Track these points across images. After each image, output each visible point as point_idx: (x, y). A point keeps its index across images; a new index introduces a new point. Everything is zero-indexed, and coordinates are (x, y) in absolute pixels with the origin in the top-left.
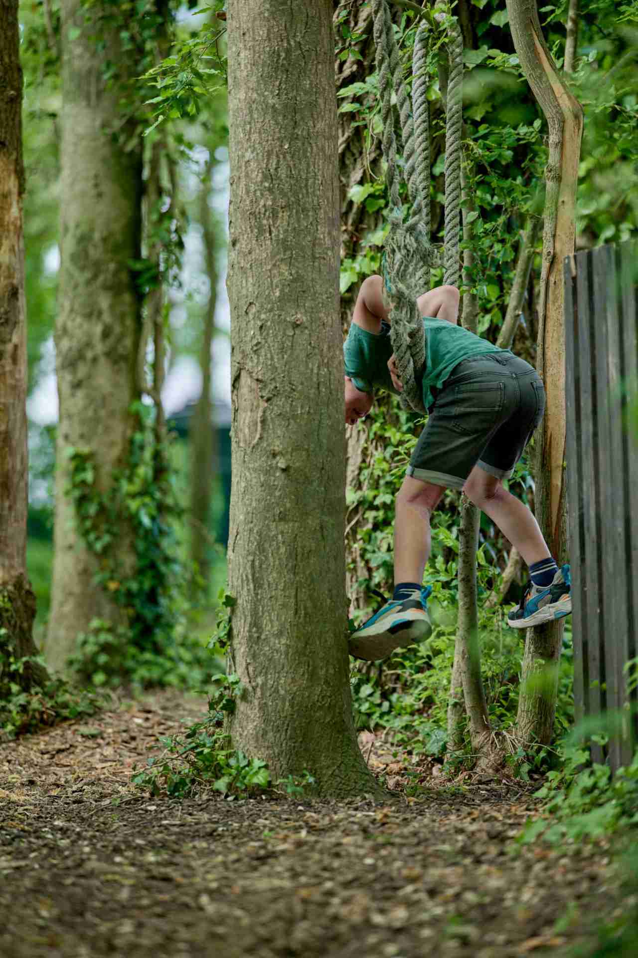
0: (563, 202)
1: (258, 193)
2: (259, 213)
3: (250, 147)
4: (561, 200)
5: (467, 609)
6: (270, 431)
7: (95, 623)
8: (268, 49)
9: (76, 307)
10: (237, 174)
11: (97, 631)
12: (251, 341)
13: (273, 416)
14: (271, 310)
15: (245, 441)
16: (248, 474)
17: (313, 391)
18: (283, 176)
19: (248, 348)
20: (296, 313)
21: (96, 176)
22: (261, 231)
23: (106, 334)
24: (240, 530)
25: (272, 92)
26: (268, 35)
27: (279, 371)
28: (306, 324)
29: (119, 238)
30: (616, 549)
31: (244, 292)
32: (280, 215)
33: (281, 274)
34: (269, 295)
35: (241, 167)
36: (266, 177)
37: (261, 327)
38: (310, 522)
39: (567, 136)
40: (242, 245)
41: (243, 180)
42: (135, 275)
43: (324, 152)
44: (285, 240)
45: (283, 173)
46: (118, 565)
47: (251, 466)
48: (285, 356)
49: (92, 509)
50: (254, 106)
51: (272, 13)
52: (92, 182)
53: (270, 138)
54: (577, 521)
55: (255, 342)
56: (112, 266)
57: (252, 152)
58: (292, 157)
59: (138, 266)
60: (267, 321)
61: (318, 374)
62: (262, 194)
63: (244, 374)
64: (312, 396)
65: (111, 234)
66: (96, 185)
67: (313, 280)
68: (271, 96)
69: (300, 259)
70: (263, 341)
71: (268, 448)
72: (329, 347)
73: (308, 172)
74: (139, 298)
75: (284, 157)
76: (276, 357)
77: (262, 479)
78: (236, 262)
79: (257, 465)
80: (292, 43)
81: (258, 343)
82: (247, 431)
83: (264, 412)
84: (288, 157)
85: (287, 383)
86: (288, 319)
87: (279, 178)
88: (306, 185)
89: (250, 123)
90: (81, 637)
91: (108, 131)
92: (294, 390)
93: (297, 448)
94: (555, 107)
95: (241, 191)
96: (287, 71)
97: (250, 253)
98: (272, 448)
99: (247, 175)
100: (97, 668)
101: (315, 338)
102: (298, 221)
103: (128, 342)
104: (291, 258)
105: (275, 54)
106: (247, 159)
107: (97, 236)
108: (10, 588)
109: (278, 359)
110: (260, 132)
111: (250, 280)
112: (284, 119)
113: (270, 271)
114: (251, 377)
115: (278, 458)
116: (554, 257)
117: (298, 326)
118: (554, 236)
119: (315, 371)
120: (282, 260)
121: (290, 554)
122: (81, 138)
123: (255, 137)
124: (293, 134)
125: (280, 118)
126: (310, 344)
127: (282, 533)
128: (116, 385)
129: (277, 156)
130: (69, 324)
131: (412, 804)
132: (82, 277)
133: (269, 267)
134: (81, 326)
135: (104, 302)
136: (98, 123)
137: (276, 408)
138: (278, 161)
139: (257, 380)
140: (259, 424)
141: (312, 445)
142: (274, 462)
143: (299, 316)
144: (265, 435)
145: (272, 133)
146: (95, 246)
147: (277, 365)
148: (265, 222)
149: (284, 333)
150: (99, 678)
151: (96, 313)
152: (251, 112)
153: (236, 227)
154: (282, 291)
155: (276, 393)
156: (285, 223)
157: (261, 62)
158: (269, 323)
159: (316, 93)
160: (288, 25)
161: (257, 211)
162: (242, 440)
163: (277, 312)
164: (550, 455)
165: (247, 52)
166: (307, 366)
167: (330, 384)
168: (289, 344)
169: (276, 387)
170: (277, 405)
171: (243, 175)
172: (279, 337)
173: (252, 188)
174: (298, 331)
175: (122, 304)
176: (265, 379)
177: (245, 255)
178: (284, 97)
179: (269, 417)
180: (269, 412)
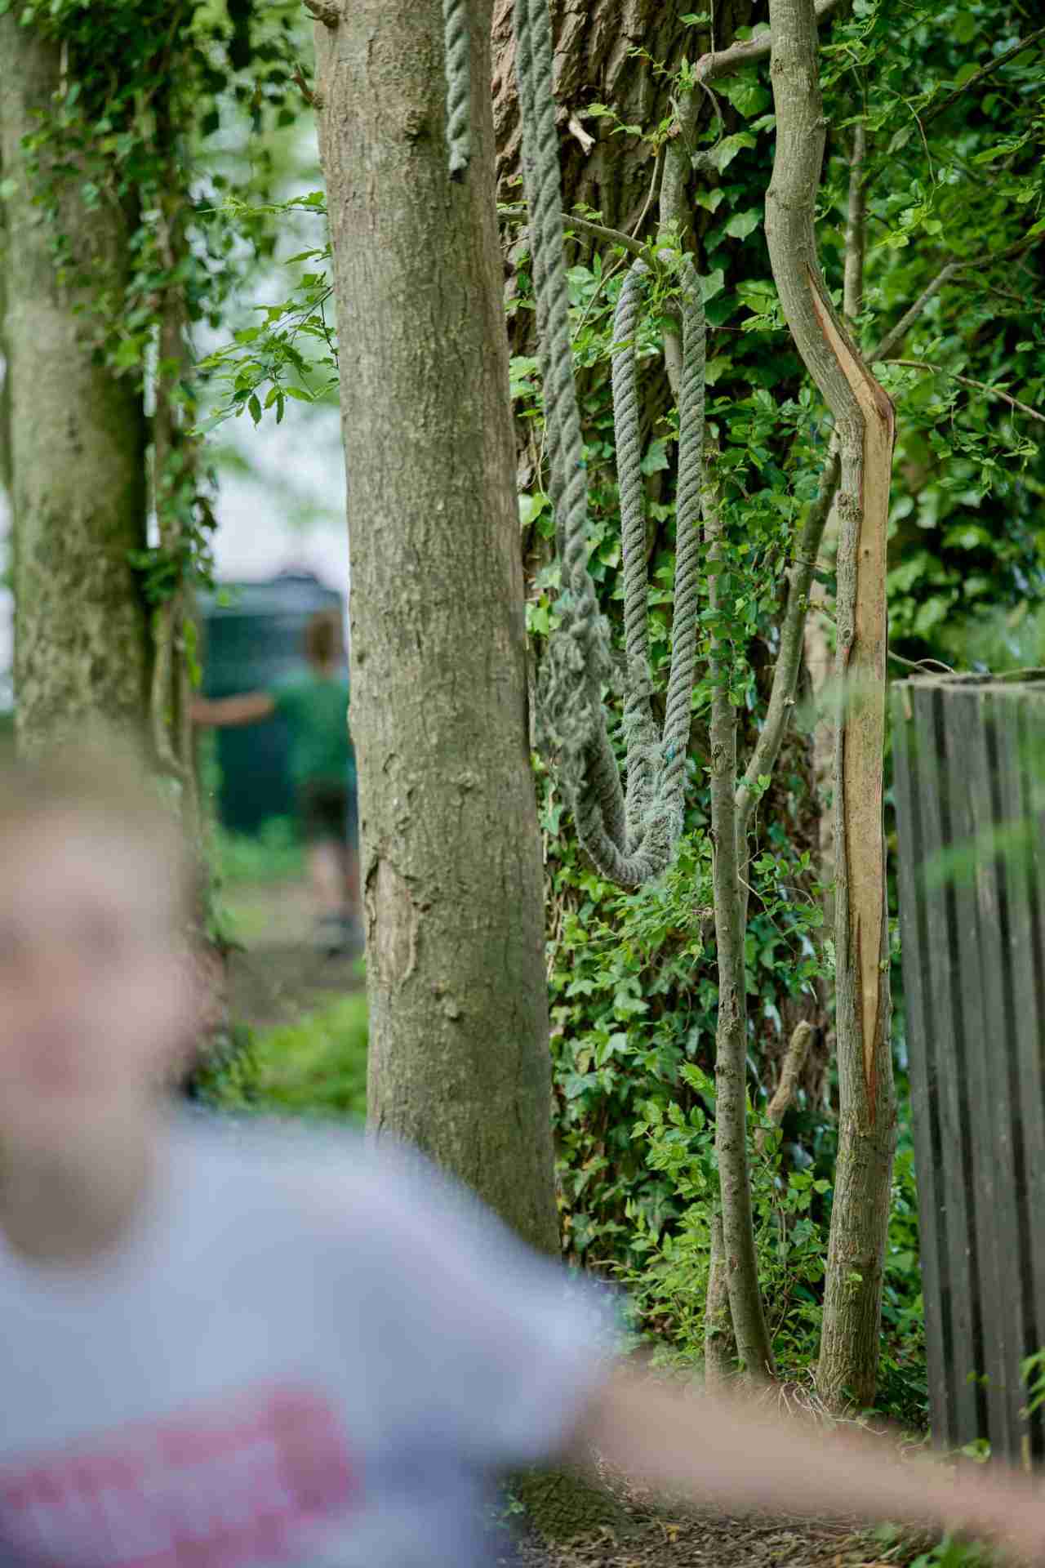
0: (867, 552)
1: (398, 582)
2: (401, 613)
3: (382, 508)
4: (863, 549)
6: (431, 959)
8: (405, 353)
9: (48, 630)
10: (362, 549)
12: (394, 815)
13: (435, 934)
14: (425, 767)
15: (390, 973)
16: (397, 1026)
17: (495, 892)
18: (437, 553)
19: (390, 828)
20: (465, 770)
21: (71, 420)
22: (404, 641)
23: (97, 674)
24: (388, 1112)
25: (414, 422)
26: (405, 332)
27: (442, 862)
28: (482, 786)
29: (112, 515)
30: (997, 1166)
31: (380, 737)
32: (434, 616)
33: (438, 709)
34: (420, 744)
35: (367, 539)
36: (408, 556)
37: (410, 794)
38: (498, 1099)
39: (870, 447)
40: (374, 661)
41: (372, 559)
42: (139, 576)
43: (498, 511)
44: (443, 655)
45: (436, 549)
47: (402, 1013)
48: (450, 840)
50: (387, 443)
51: (410, 297)
52: (65, 429)
53: (414, 494)
54: (926, 1101)
55: (401, 817)
56: (103, 563)
57: (386, 516)
58: (450, 523)
59: (144, 561)
60: (419, 784)
61: (502, 864)
62: (404, 584)
63: (383, 866)
64: (494, 900)
65: (99, 510)
66: (72, 434)
67: (488, 715)
68: (413, 429)
69: (468, 684)
70: (414, 816)
71: (428, 986)
72: (518, 822)
73: (475, 545)
74: (147, 610)
75: (437, 524)
76: (434, 840)
77: (421, 1034)
78: (364, 686)
79: (411, 1012)
80: (443, 342)
81: (406, 819)
82: (392, 955)
83: (420, 928)
84: (444, 523)
85: (453, 880)
86: (452, 780)
87: (430, 557)
88: (473, 567)
89: (381, 470)
91: (86, 345)
92: (465, 892)
93: (472, 984)
94: (850, 404)
95: (370, 578)
96: (437, 386)
97: (387, 675)
98: (434, 984)
99: (378, 553)
101: (495, 808)
102: (463, 625)
103: (133, 684)
104: (453, 683)
105: (417, 361)
106: (376, 526)
107: (77, 516)
109: (440, 844)
110: (397, 487)
111: (390, 719)
112: (434, 464)
113: (422, 703)
114: (397, 872)
115: (444, 1000)
116: (855, 638)
117: (468, 790)
118: (854, 606)
119: (498, 860)
120: (440, 687)
121: (469, 1151)
122: (44, 357)
123: (390, 492)
124: (449, 486)
125: (429, 463)
126: (488, 817)
127: (454, 1119)
129: (426, 522)
130: (38, 659)
131: (673, 1537)
132: (54, 583)
133: (419, 699)
134: (56, 662)
135: (93, 621)
136: (71, 332)
137: (437, 922)
138: (428, 531)
139: (407, 877)
140: (412, 948)
141: (497, 979)
142: (439, 1007)
143: (469, 774)
144: (422, 964)
145: (416, 486)
146: (75, 533)
147: (437, 852)
148: (410, 627)
149: (448, 804)
151: (79, 642)
152: (380, 447)
153: (362, 633)
154: (440, 735)
155: (437, 897)
156: (442, 628)
157: (395, 374)
158: (422, 787)
159: (483, 418)
160: (436, 313)
161: (397, 609)
162: (385, 969)
163: (435, 770)
164: (859, 950)
165: (372, 359)
166: (485, 853)
167: (521, 877)
168: (455, 819)
169: (437, 889)
170: (440, 917)
171: (372, 551)
172: (439, 809)
173: (388, 572)
174: (468, 798)
175: (121, 623)
176: (418, 876)
177: (379, 679)
178: (433, 429)
179: (427, 936)
180: (426, 928)
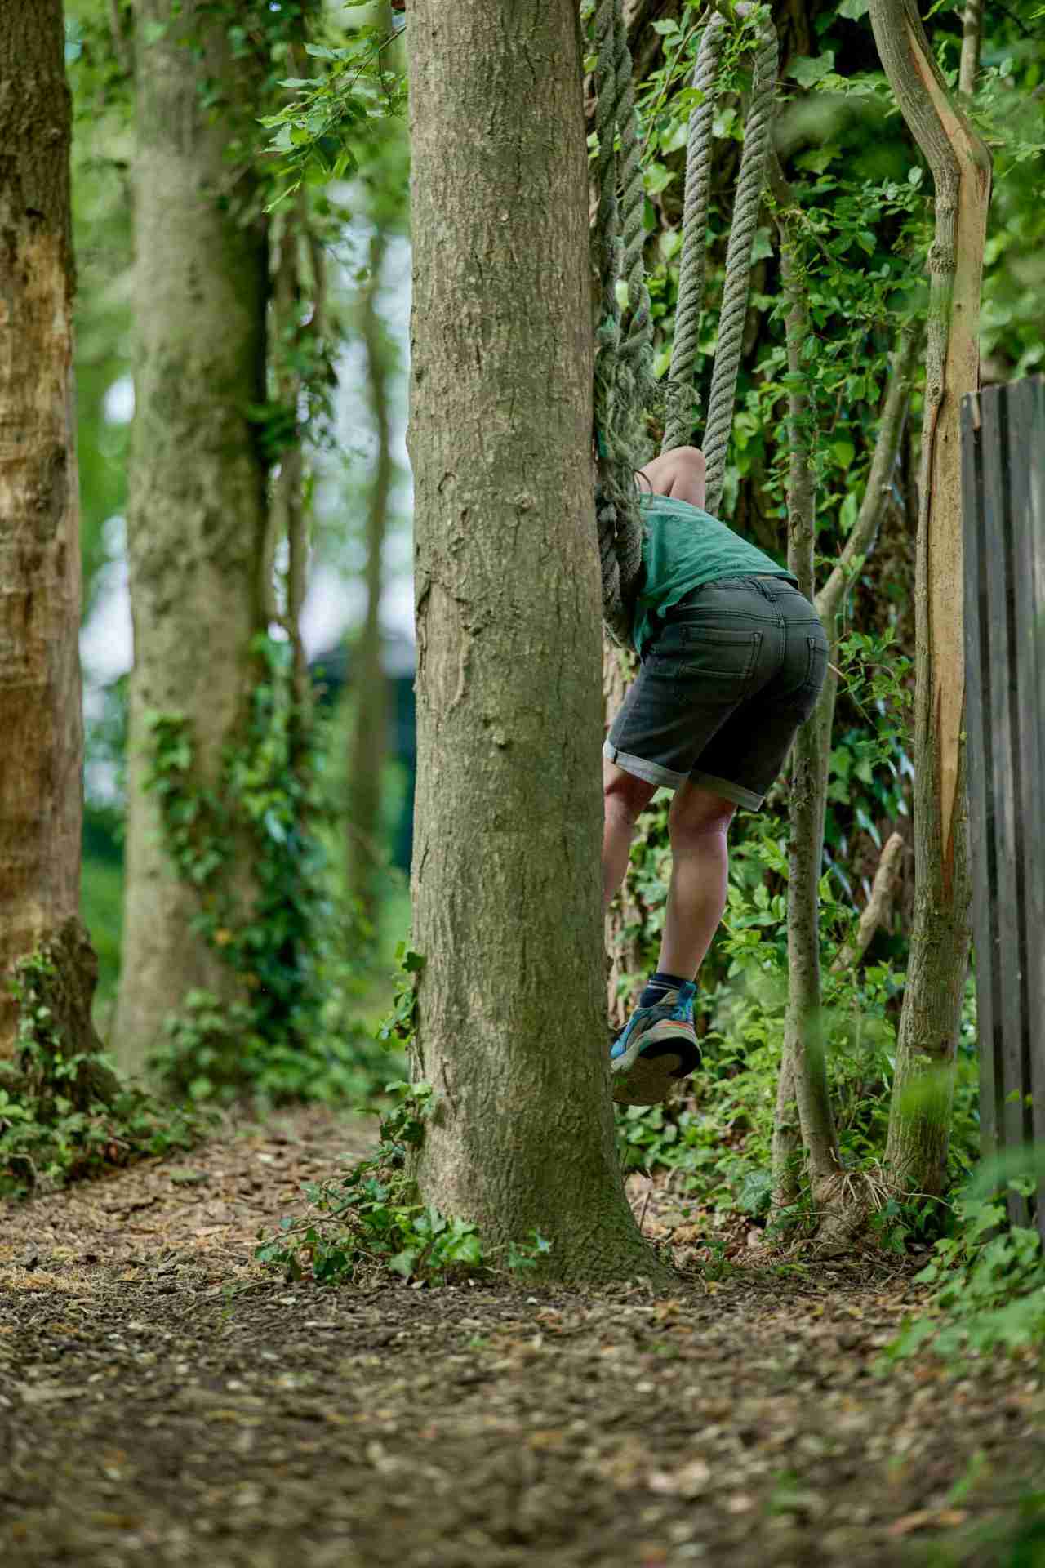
0: (959, 306)
1: (459, 295)
2: (461, 327)
3: (445, 218)
4: (955, 303)
5: (804, 973)
6: (480, 684)
7: (194, 998)
8: (474, 58)
9: (161, 480)
10: (424, 263)
11: (197, 1012)
12: (448, 536)
13: (484, 659)
14: (480, 486)
15: (439, 700)
16: (443, 754)
17: (549, 617)
18: (499, 266)
19: (443, 548)
20: (522, 490)
21: (192, 268)
22: (463, 356)
23: (209, 526)
24: (432, 845)
25: (480, 129)
26: (474, 36)
27: (494, 585)
28: (538, 508)
31: (436, 455)
32: (495, 330)
33: (496, 426)
34: (476, 462)
35: (429, 252)
36: (469, 268)
37: (464, 513)
38: (545, 832)
39: (965, 197)
40: (433, 379)
41: (434, 274)
42: (257, 429)
43: (566, 228)
44: (502, 371)
45: (499, 260)
46: (231, 904)
47: (449, 741)
48: (504, 562)
49: (188, 812)
50: (451, 151)
52: (186, 276)
53: (478, 204)
55: (454, 537)
56: (219, 414)
57: (449, 228)
58: (514, 235)
59: (261, 415)
60: (473, 504)
61: (557, 589)
62: (465, 297)
63: (436, 591)
64: (548, 626)
65: (217, 361)
66: (193, 282)
67: (548, 436)
68: (479, 136)
69: (528, 402)
70: (468, 537)
71: (476, 712)
72: (576, 546)
73: (540, 260)
74: (263, 463)
75: (501, 236)
76: (488, 562)
77: (467, 762)
78: (422, 406)
79: (457, 739)
80: (513, 48)
81: (460, 540)
82: (441, 682)
83: (470, 652)
84: (508, 234)
85: (506, 605)
86: (508, 500)
87: (492, 269)
88: (537, 281)
89: (444, 180)
90: (170, 1021)
91: (210, 193)
92: (519, 617)
93: (524, 711)
94: (946, 151)
95: (431, 291)
96: (506, 93)
97: (445, 392)
98: (482, 711)
99: (440, 265)
100: (197, 1072)
101: (552, 531)
102: (525, 339)
103: (246, 539)
104: (512, 399)
105: (486, 66)
106: (439, 238)
107: (194, 365)
108: (55, 941)
109: (492, 565)
110: (461, 197)
111: (446, 437)
112: (500, 173)
113: (478, 421)
114: (448, 595)
115: (493, 728)
116: (944, 396)
117: (524, 511)
118: (944, 363)
119: (553, 586)
120: (498, 403)
121: (514, 882)
122: (166, 204)
123: (453, 202)
124: (515, 197)
125: (494, 172)
126: (545, 540)
127: (500, 850)
128: (226, 609)
129: (490, 233)
130: (150, 510)
131: (714, 1293)
132: (169, 433)
133: (477, 416)
134: (168, 513)
135: (207, 473)
136: (195, 180)
137: (488, 646)
138: (491, 242)
139: (458, 600)
140: (462, 673)
141: (548, 706)
142: (486, 734)
143: (526, 495)
144: (471, 690)
145: (481, 195)
146: (192, 383)
147: (490, 575)
148: (470, 341)
149: (503, 525)
150: (201, 1087)
151: (192, 492)
152: (446, 160)
153: (422, 350)
154: (498, 454)
155: (489, 621)
156: (503, 343)
157: (462, 79)
158: (477, 507)
159: (553, 129)
160: (506, 18)
161: (457, 322)
162: (433, 698)
163: (490, 489)
164: (939, 722)
165: (440, 64)
166: (540, 576)
167: (577, 606)
168: (511, 541)
169: (489, 612)
170: (491, 642)
171: (433, 264)
172: (494, 530)
173: (449, 285)
174: (524, 520)
175: (236, 476)
176: (470, 599)
177: (437, 396)
178: (500, 136)
179: (478, 662)
180: (476, 653)
